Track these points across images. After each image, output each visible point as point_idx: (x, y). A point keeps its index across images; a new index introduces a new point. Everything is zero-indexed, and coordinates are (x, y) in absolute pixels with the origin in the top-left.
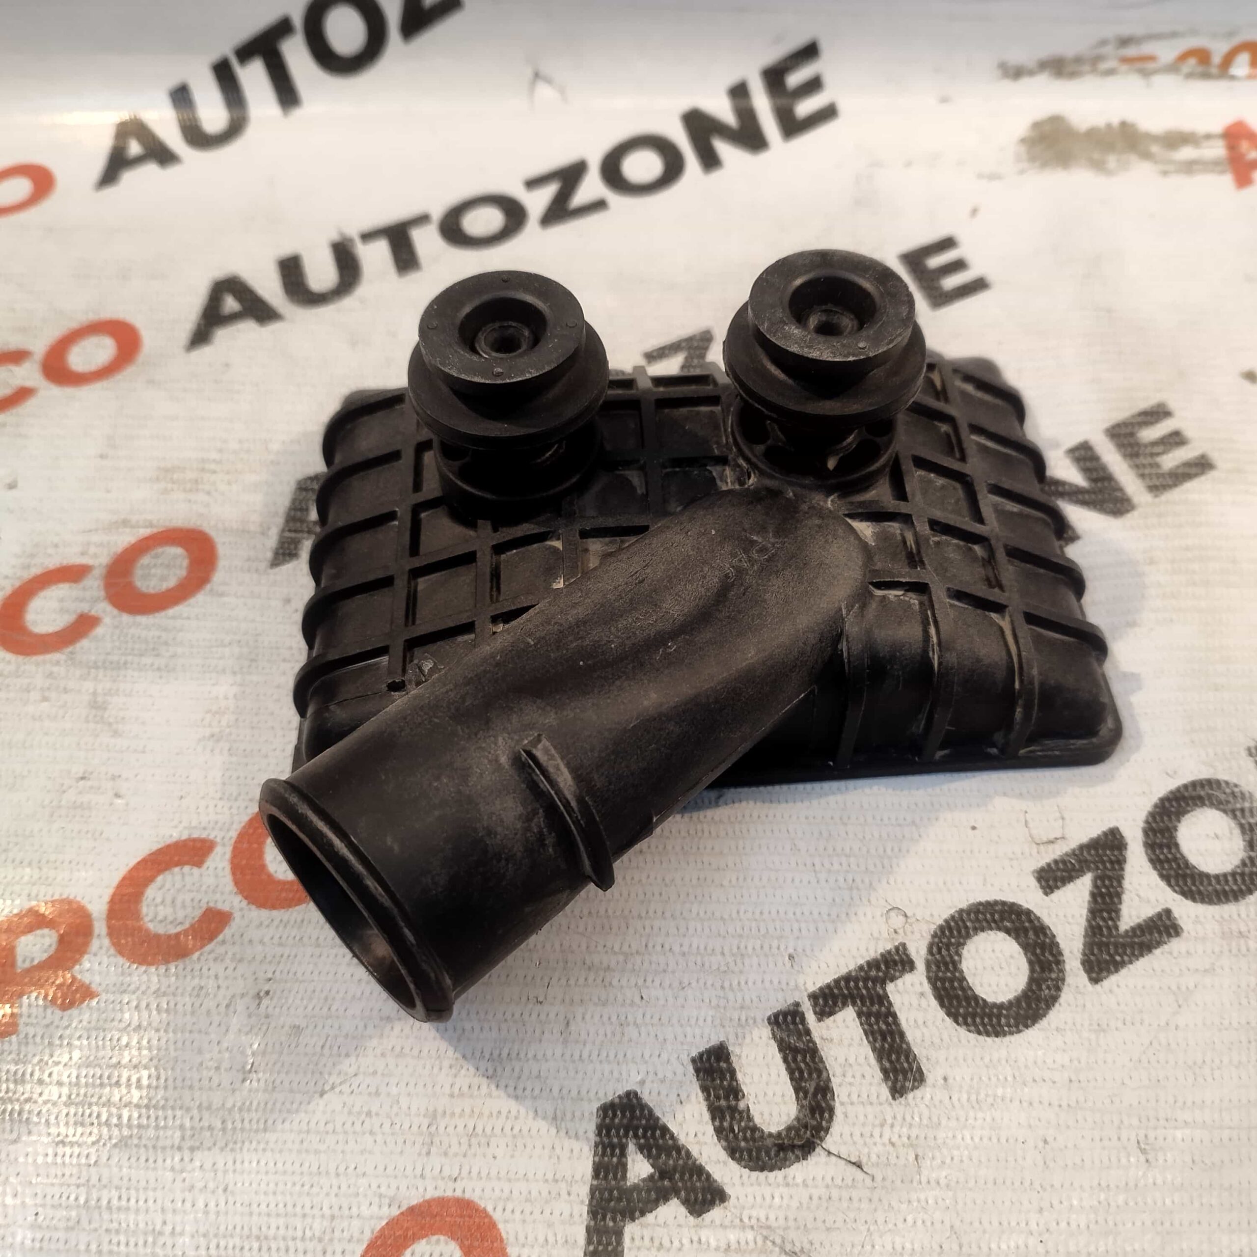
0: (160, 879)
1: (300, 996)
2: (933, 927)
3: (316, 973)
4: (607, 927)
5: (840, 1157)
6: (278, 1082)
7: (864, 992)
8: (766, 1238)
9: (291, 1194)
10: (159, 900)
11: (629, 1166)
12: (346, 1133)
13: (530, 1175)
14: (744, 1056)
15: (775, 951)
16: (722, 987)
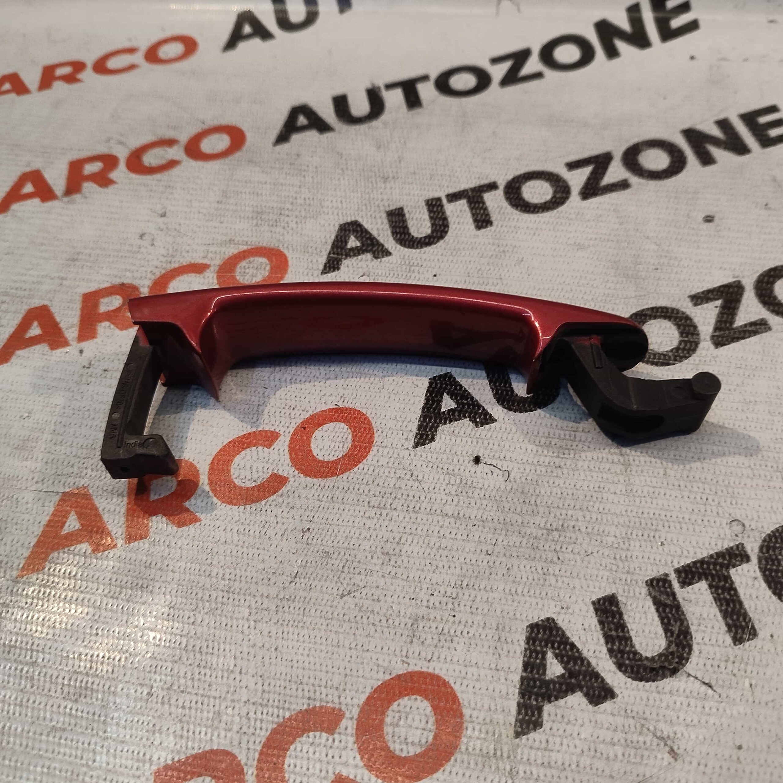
0: (243, 453)
1: (329, 533)
2: (764, 535)
3: (341, 520)
4: (536, 512)
5: (696, 678)
6: (313, 586)
7: (714, 572)
8: (643, 726)
9: (319, 657)
10: (242, 466)
11: (548, 666)
12: (357, 622)
13: (480, 664)
14: (629, 603)
15: (652, 539)
16: (615, 558)
